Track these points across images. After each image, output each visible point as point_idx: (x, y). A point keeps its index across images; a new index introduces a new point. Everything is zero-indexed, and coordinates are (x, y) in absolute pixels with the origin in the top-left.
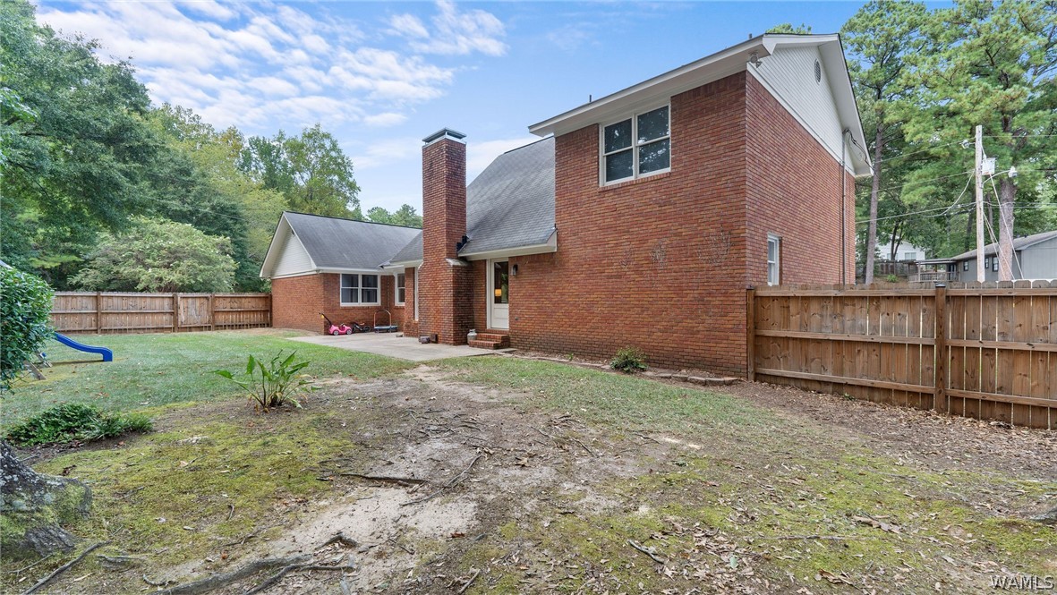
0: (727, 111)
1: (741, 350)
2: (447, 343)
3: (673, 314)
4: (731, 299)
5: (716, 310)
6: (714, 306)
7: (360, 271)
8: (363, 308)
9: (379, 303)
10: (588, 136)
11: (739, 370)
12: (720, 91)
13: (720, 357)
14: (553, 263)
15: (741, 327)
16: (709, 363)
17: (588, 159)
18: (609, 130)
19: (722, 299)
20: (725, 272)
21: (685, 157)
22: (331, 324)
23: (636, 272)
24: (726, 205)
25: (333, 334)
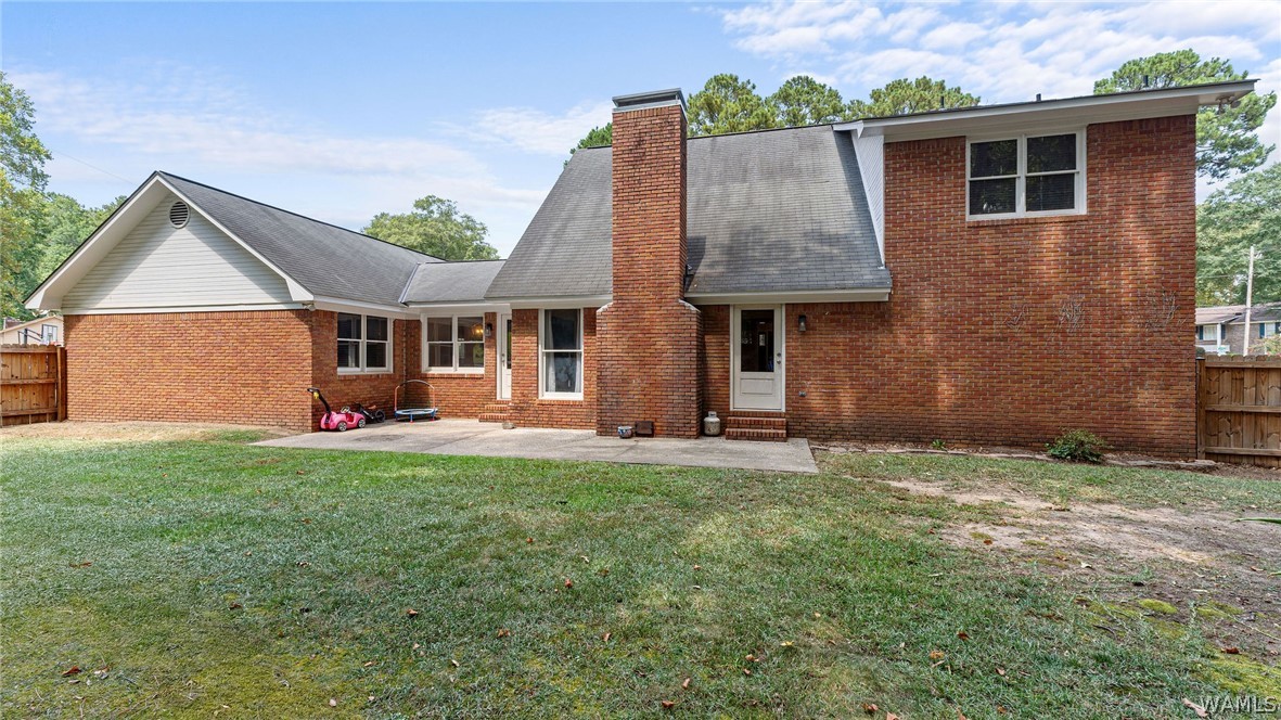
0: (1171, 156)
1: (1188, 428)
2: (678, 436)
3: (1091, 387)
4: (1176, 369)
5: (1155, 382)
6: (1152, 378)
7: (365, 308)
8: (369, 378)
9: (389, 368)
10: (948, 150)
11: (1185, 450)
12: (1160, 131)
13: (1159, 436)
14: (882, 315)
15: (1188, 401)
16: (1144, 444)
17: (949, 181)
18: (979, 149)
19: (1163, 369)
20: (1167, 339)
21: (1111, 199)
22: (328, 410)
23: (1034, 334)
24: (1169, 262)
25: (337, 430)
